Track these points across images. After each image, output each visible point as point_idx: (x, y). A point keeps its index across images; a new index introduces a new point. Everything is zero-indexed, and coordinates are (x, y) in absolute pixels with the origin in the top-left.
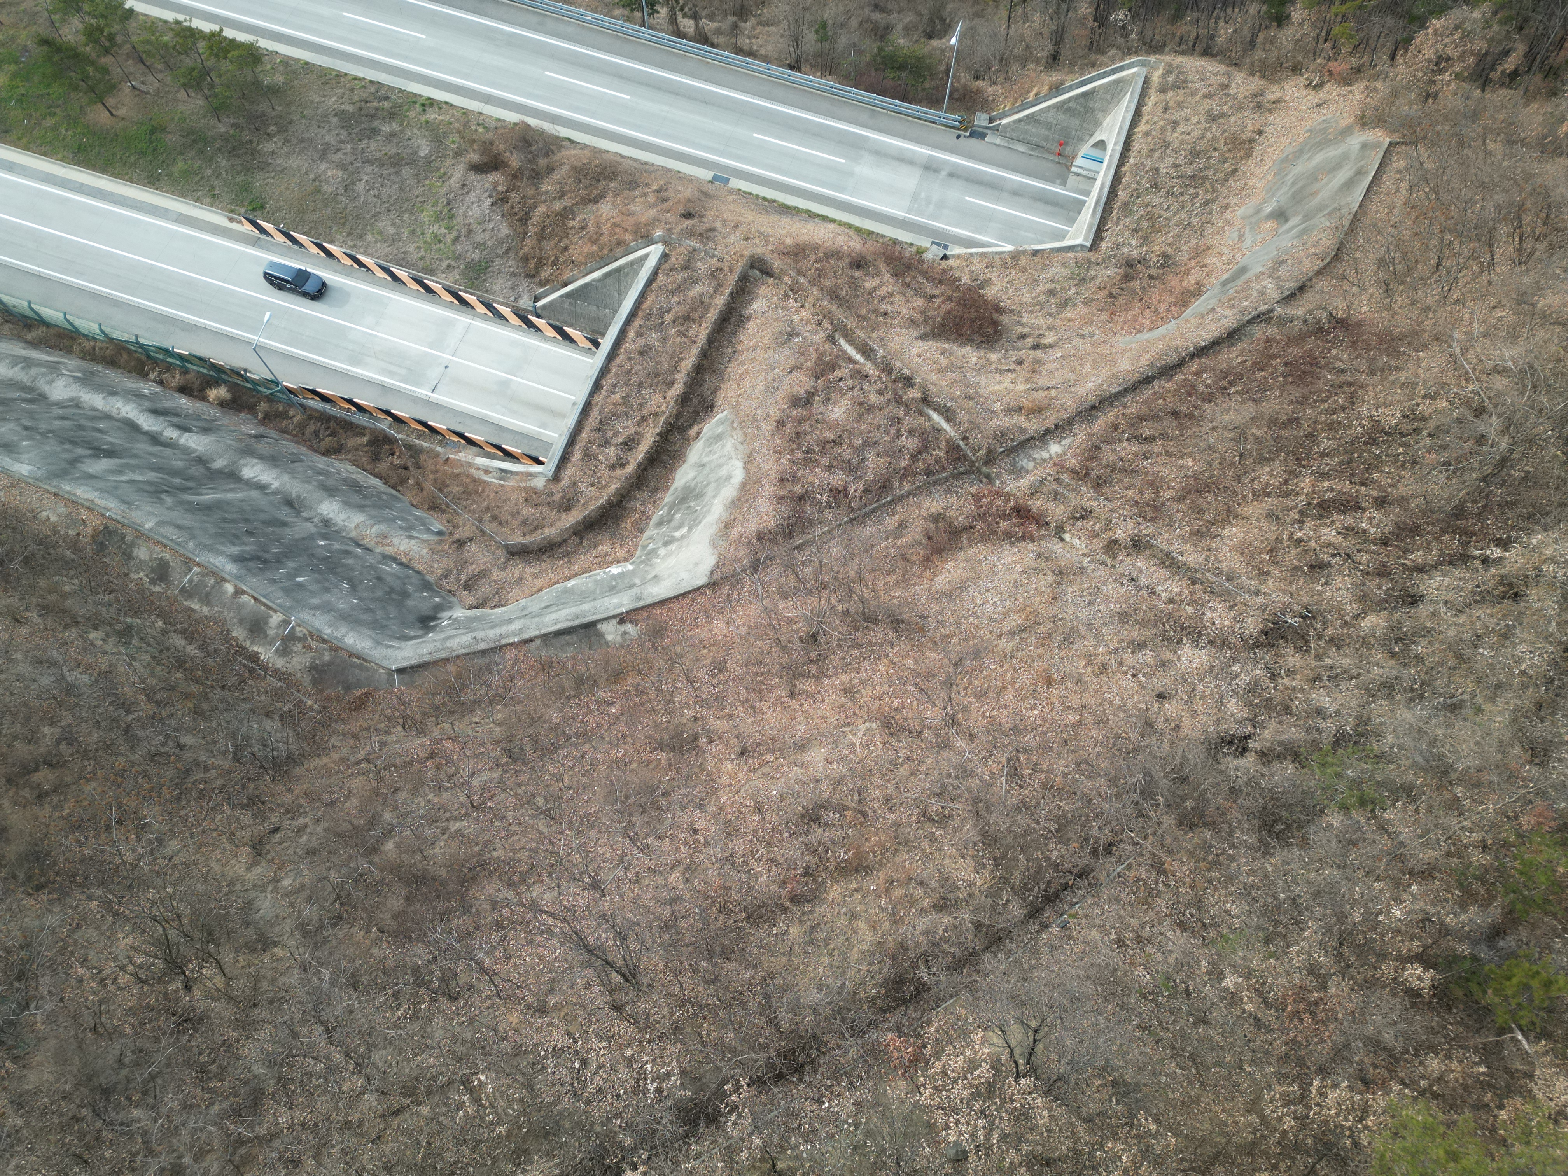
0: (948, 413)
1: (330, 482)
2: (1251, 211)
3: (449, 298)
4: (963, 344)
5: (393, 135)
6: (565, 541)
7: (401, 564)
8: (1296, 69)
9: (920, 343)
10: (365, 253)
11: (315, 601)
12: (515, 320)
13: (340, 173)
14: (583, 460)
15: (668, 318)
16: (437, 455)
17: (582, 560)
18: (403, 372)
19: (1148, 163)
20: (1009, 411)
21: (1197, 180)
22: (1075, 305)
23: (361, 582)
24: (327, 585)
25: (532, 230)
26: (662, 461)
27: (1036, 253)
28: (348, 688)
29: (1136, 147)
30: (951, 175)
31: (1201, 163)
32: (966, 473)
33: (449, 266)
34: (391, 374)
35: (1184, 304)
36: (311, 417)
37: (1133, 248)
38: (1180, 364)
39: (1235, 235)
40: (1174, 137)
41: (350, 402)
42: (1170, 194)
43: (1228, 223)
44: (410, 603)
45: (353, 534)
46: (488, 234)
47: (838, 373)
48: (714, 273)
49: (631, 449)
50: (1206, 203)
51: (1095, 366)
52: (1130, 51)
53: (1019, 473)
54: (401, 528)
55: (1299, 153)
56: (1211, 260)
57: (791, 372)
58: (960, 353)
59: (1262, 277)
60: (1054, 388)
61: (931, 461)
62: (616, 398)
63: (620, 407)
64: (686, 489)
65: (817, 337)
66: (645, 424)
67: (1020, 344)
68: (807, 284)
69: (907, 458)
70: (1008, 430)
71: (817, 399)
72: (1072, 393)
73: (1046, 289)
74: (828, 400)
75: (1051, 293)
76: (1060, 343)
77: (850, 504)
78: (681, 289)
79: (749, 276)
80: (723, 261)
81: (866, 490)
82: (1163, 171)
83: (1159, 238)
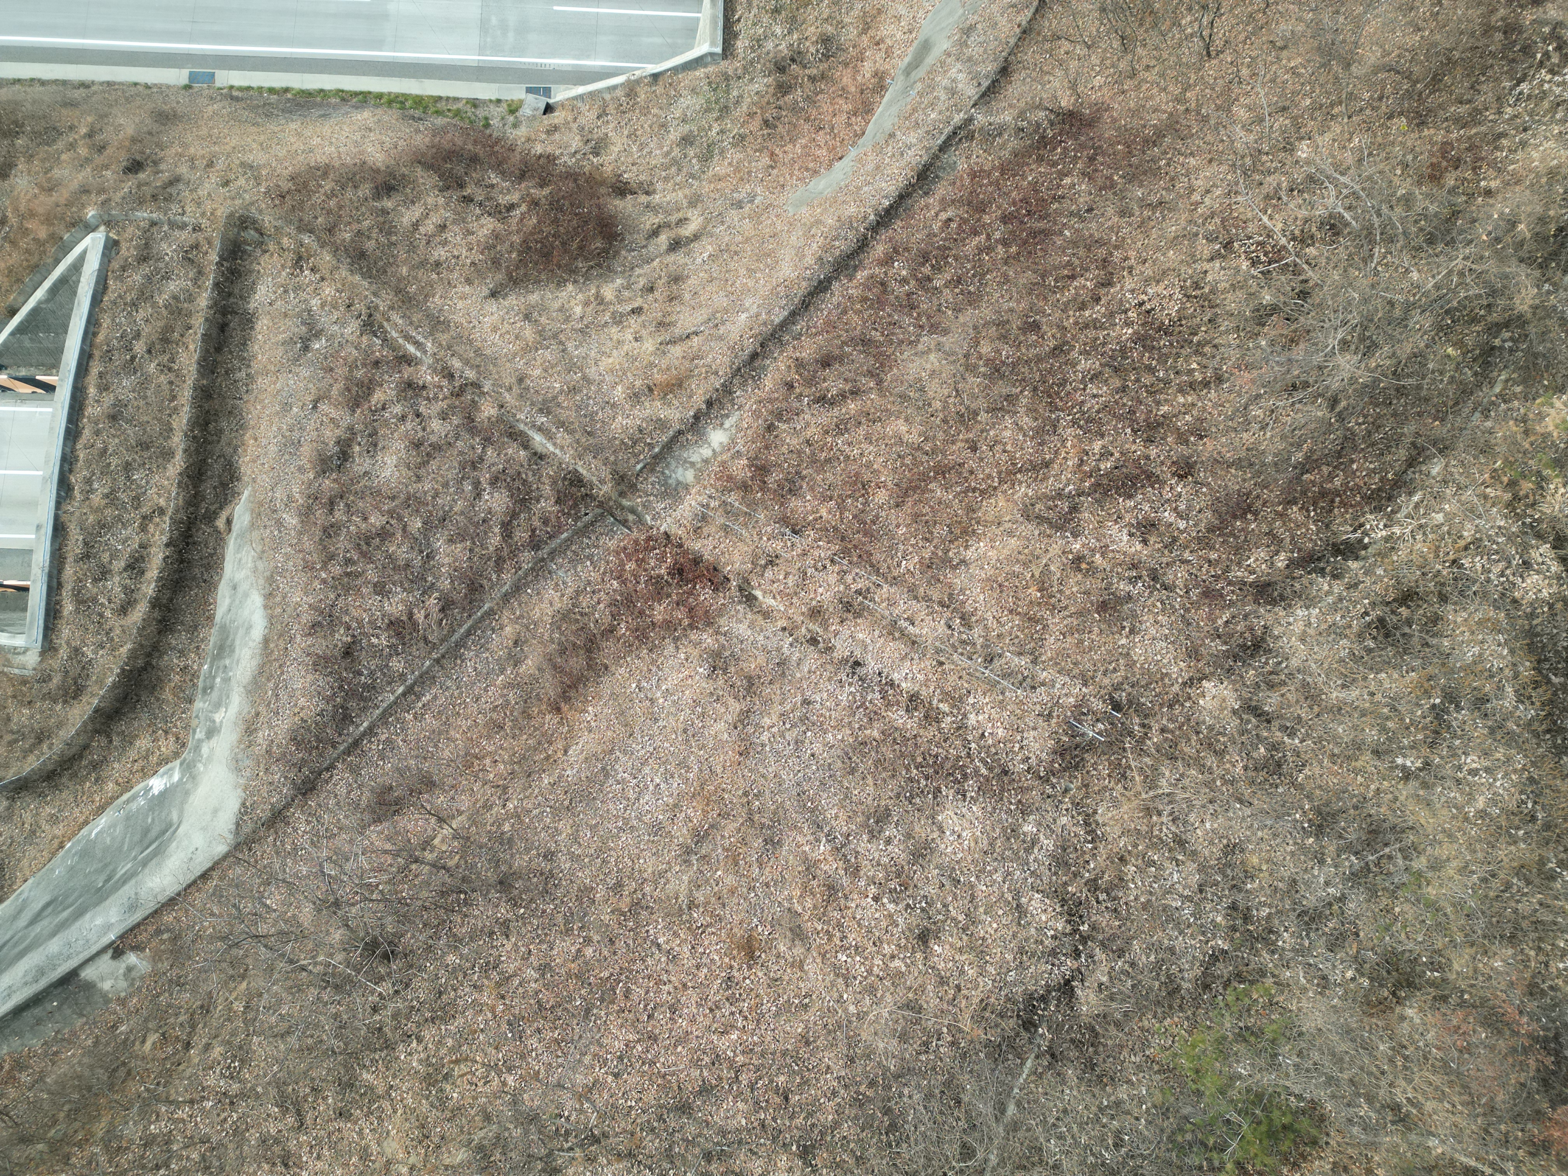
4: (561, 284)
6: (86, 747)
9: (492, 306)
14: (77, 611)
15: (139, 347)
17: (117, 769)
20: (635, 397)
22: (722, 152)
27: (656, 78)
35: (866, 109)
37: (780, 40)
38: (863, 245)
47: (378, 396)
48: (190, 256)
49: (138, 574)
53: (675, 493)
56: (888, 30)
57: (315, 407)
58: (557, 305)
59: (949, 60)
60: (696, 333)
61: (537, 523)
62: (96, 499)
63: (108, 512)
64: (224, 629)
65: (348, 331)
66: (151, 528)
67: (651, 248)
68: (315, 246)
69: (497, 530)
70: (641, 431)
71: (357, 449)
72: (721, 338)
73: (679, 135)
74: (373, 447)
75: (687, 140)
76: (709, 228)
77: (425, 639)
78: (144, 295)
79: (245, 242)
80: (200, 230)
81: (446, 605)
83: (812, 14)
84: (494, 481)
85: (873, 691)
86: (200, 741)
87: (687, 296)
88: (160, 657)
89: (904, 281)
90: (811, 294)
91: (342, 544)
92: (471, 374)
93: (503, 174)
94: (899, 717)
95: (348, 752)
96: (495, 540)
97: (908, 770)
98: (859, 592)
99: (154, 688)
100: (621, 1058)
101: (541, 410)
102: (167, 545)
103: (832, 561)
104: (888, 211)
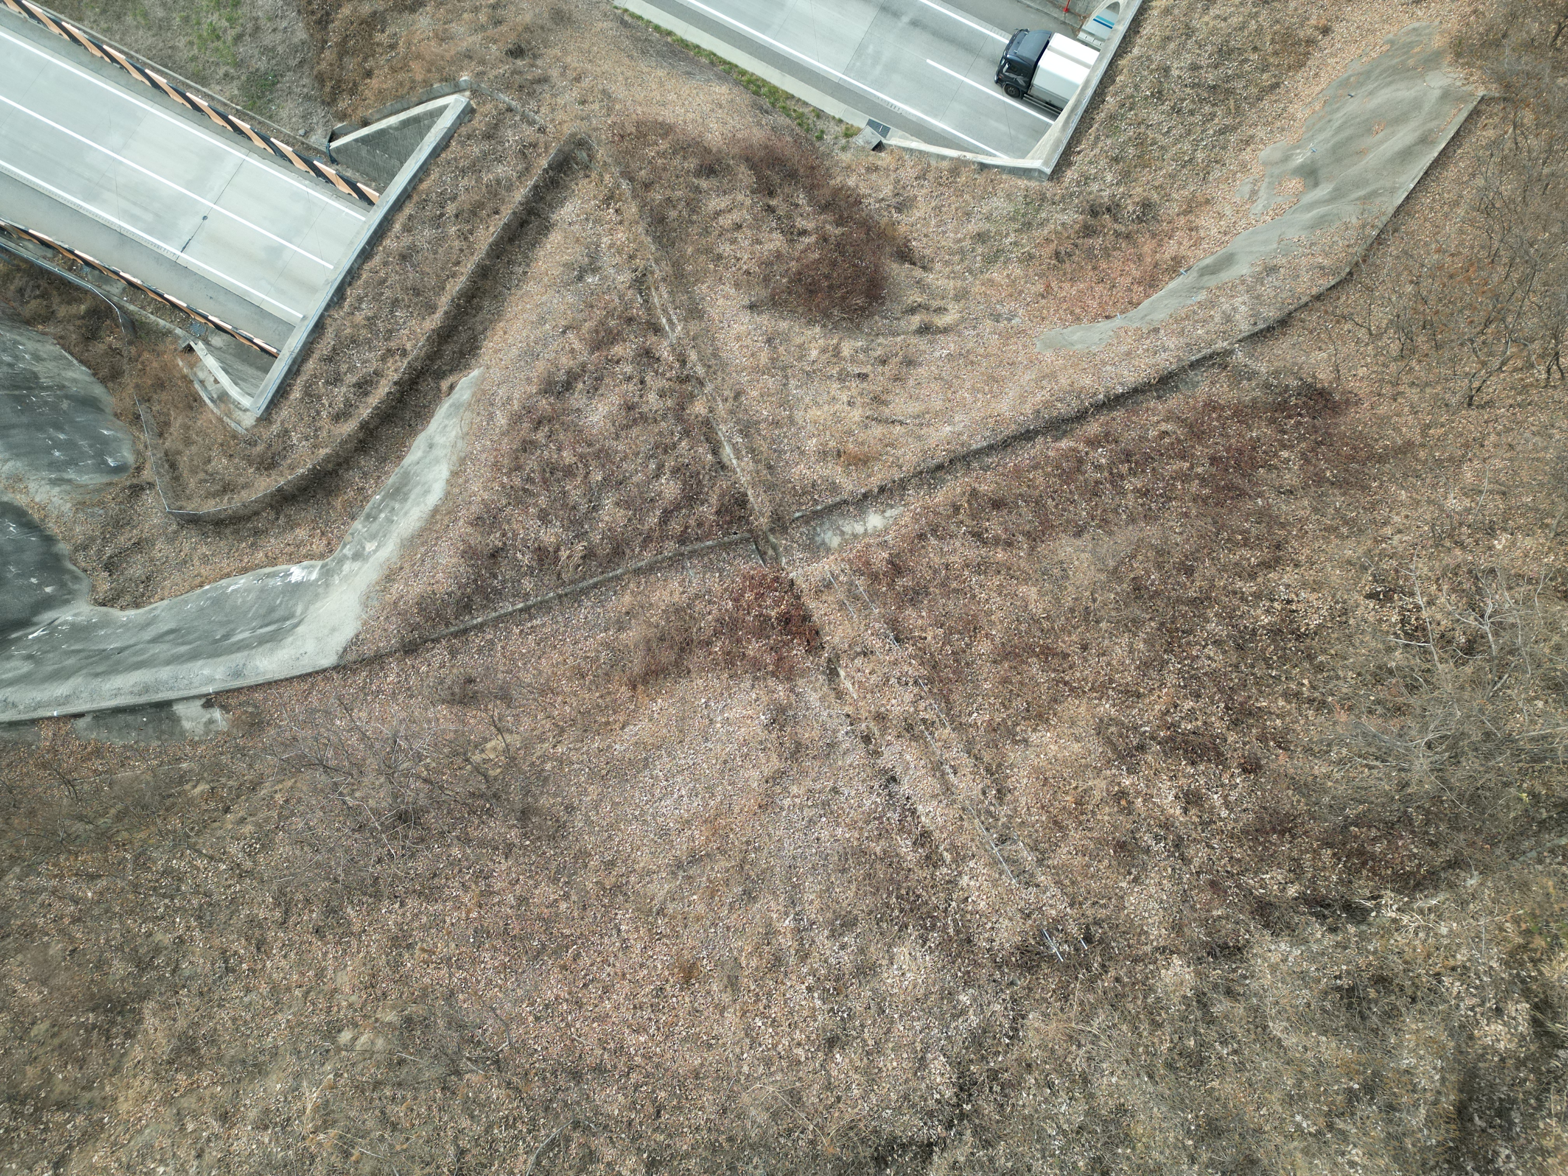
2: (1278, 155)
3: (218, 122)
4: (811, 322)
6: (257, 514)
9: (746, 317)
12: (299, 163)
14: (302, 400)
15: (451, 209)
18: (147, 216)
19: (1157, 58)
21: (1219, 93)
22: (1007, 261)
25: (334, 38)
26: (402, 419)
27: (984, 169)
29: (1147, 30)
30: (915, 23)
31: (1231, 67)
32: (742, 542)
33: (226, 75)
34: (134, 219)
37: (1105, 188)
38: (1081, 416)
39: (1247, 190)
40: (1203, 22)
42: (1176, 110)
43: (1242, 168)
46: (279, 36)
47: (618, 350)
48: (525, 151)
49: (363, 395)
50: (1223, 130)
53: (816, 550)
55: (1366, 75)
56: (1205, 221)
57: (564, 332)
58: (798, 340)
59: (1241, 288)
60: (901, 423)
61: (692, 522)
62: (359, 317)
63: (363, 332)
64: (406, 478)
65: (621, 278)
66: (391, 361)
67: (903, 323)
68: (628, 194)
69: (658, 513)
70: (813, 486)
71: (580, 385)
72: (919, 438)
73: (976, 230)
74: (593, 391)
75: (981, 237)
76: (961, 327)
77: (559, 575)
78: (474, 168)
79: (574, 159)
80: (544, 132)
81: (589, 555)
82: (1175, 73)
83: (1145, 176)
84: (675, 471)
85: (895, 811)
86: (345, 557)
87: (911, 382)
88: (347, 470)
89: (1098, 468)
90: (1015, 438)
91: (531, 463)
92: (700, 370)
93: (811, 200)
94: (904, 846)
95: (455, 635)
96: (653, 520)
97: (889, 895)
98: (924, 721)
99: (330, 492)
100: (547, 1006)
101: (741, 431)
102: (395, 383)
103: (916, 683)
104: (1118, 397)
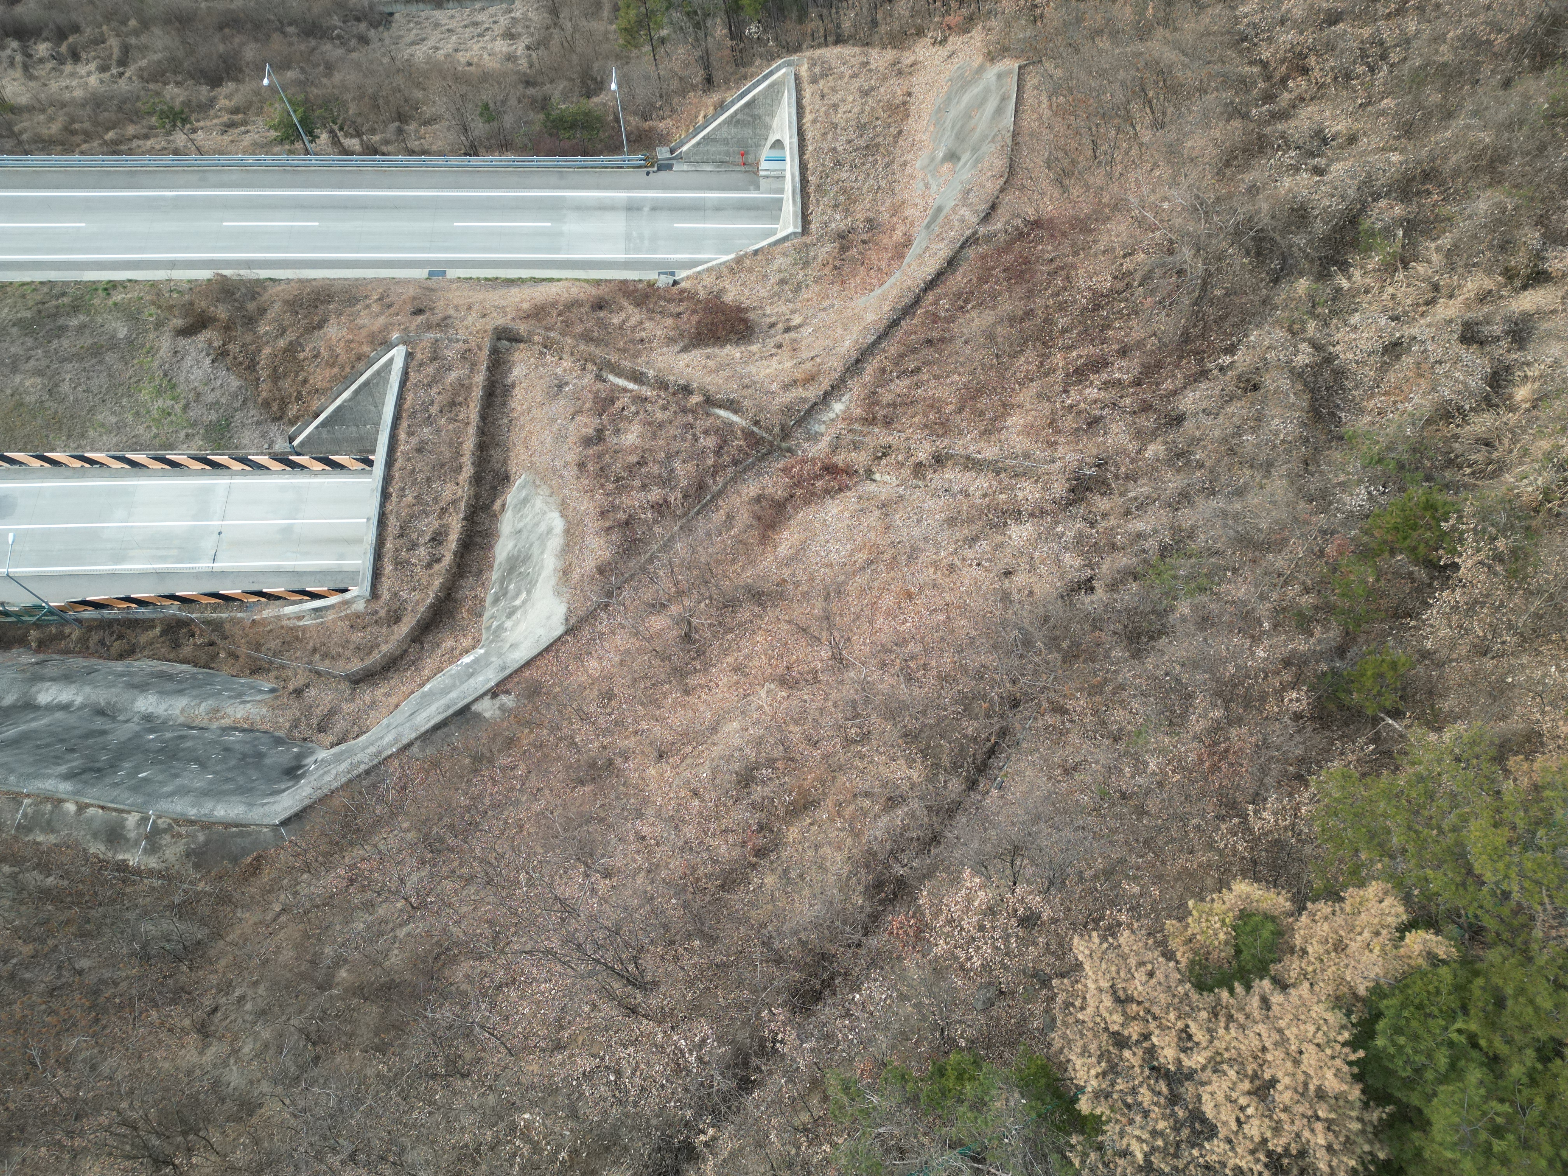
0: (732, 406)
1: (136, 680)
2: (926, 161)
3: (199, 466)
4: (722, 346)
5: (82, 327)
6: (406, 651)
7: (244, 730)
8: (920, 32)
9: (683, 356)
10: (93, 450)
11: (168, 789)
12: (276, 466)
13: (39, 380)
14: (396, 569)
15: (434, 410)
16: (241, 620)
17: (429, 664)
18: (175, 552)
19: (825, 146)
20: (786, 387)
21: (871, 148)
22: (807, 286)
23: (209, 758)
24: (174, 771)
25: (264, 374)
26: (476, 544)
27: (756, 252)
28: (235, 860)
29: (809, 135)
30: (653, 209)
31: (870, 133)
32: (769, 453)
33: (187, 435)
34: (163, 559)
35: (900, 256)
36: (90, 629)
37: (839, 223)
38: (918, 299)
39: (921, 185)
40: (839, 118)
41: (128, 599)
42: (853, 167)
43: (911, 177)
44: (268, 761)
45: (181, 720)
46: (218, 393)
47: (618, 404)
48: (464, 356)
49: (441, 543)
50: (887, 166)
51: (846, 328)
52: (771, 57)
53: (814, 438)
54: (230, 697)
55: (948, 100)
56: (909, 212)
57: (573, 418)
58: (724, 353)
59: (958, 209)
60: (818, 356)
61: (734, 452)
62: (408, 501)
63: (416, 507)
64: (512, 560)
65: (586, 381)
66: (447, 515)
67: (773, 332)
68: (558, 337)
69: (711, 456)
70: (791, 405)
71: (607, 433)
72: (835, 354)
73: (777, 280)
74: (618, 431)
75: (783, 282)
76: (807, 321)
77: (675, 514)
78: (436, 380)
79: (500, 348)
80: (470, 340)
81: (686, 495)
82: (840, 149)
83: (858, 207)
89: (948, 310)
90: (890, 327)
92: (681, 382)
93: (668, 301)
96: (711, 460)
98: (944, 448)
102: (462, 520)
103: (926, 439)
104: (932, 281)
